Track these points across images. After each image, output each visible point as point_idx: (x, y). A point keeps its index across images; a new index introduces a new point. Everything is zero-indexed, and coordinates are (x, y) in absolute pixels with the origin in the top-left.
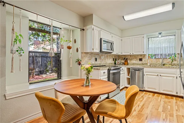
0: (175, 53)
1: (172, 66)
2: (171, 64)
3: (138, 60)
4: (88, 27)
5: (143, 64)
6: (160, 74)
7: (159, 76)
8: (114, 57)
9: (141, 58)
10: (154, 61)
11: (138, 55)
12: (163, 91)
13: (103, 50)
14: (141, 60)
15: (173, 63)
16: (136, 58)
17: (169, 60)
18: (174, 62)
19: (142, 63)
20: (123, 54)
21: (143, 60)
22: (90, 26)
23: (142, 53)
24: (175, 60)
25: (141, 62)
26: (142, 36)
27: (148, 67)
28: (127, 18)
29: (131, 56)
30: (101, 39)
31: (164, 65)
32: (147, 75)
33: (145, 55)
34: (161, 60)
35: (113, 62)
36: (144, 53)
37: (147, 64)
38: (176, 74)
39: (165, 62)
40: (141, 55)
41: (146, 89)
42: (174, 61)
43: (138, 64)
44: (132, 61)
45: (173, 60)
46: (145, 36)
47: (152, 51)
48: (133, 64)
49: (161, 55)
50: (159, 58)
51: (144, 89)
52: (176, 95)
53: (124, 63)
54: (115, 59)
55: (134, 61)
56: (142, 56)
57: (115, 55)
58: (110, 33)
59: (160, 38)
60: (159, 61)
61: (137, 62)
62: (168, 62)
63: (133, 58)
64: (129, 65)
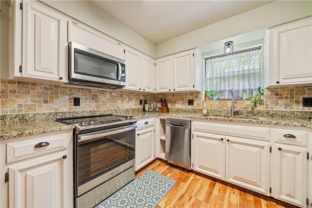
0: (259, 88)
1: (255, 115)
2: (251, 112)
3: (186, 102)
5: (195, 111)
6: (228, 138)
7: (224, 141)
8: (142, 98)
9: (191, 98)
11: (186, 93)
12: (234, 178)
14: (191, 102)
15: (256, 109)
16: (182, 99)
17: (248, 102)
18: (260, 108)
19: (194, 110)
20: (159, 91)
21: (195, 103)
23: (190, 89)
24: (261, 104)
25: (190, 107)
26: (192, 52)
29: (173, 96)
30: (69, 48)
31: (236, 113)
32: (198, 136)
33: (198, 93)
34: (230, 104)
35: (140, 107)
36: (197, 89)
37: (201, 110)
38: (269, 141)
39: (238, 107)
40: (191, 93)
41: (197, 169)
42: (258, 104)
43: (185, 111)
44: (177, 105)
45: (255, 103)
46: (197, 52)
47: (212, 85)
48: (178, 111)
49: (231, 92)
50: (227, 98)
51: (192, 168)
52: (268, 195)
53: (161, 109)
54: (143, 102)
55: (178, 106)
56: (193, 94)
58: (117, 42)
60: (227, 106)
61: (183, 107)
62: (244, 108)
63: (177, 100)
64: (170, 111)
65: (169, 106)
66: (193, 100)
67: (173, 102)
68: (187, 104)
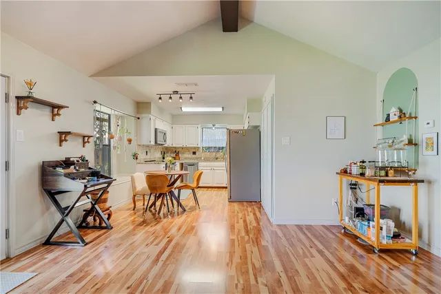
2: (223, 158)
3: (191, 153)
4: (144, 115)
5: (197, 159)
8: (163, 150)
9: (194, 151)
10: (208, 154)
11: (191, 148)
12: (216, 184)
13: (158, 142)
14: (194, 153)
16: (189, 151)
19: (196, 157)
20: (174, 146)
21: (197, 153)
22: (147, 115)
23: (195, 146)
25: (194, 156)
26: (197, 126)
27: (203, 162)
28: (185, 109)
30: (156, 130)
31: (217, 159)
32: (201, 169)
33: (199, 148)
34: (214, 154)
35: (161, 156)
36: (199, 146)
37: (201, 158)
39: (218, 155)
40: (195, 148)
43: (191, 159)
46: (199, 126)
47: (206, 143)
48: (186, 158)
49: (215, 147)
50: (213, 151)
55: (186, 155)
57: (166, 148)
59: (214, 130)
61: (190, 156)
63: (186, 152)
67: (183, 153)
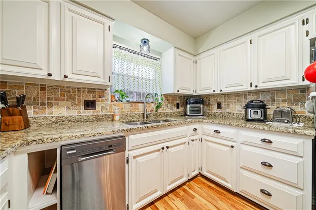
1: (158, 117)
3: (79, 105)
5: (98, 119)
9: (90, 97)
15: (158, 112)
16: (71, 98)
18: (160, 110)
19: (97, 117)
33: (103, 91)
43: (78, 121)
44: (54, 109)
56: (94, 92)
60: (138, 109)
61: (74, 113)
62: (151, 111)
63: (56, 99)
64: (33, 126)
65: (31, 112)
66: (95, 101)
67: (43, 104)
68: (82, 107)
